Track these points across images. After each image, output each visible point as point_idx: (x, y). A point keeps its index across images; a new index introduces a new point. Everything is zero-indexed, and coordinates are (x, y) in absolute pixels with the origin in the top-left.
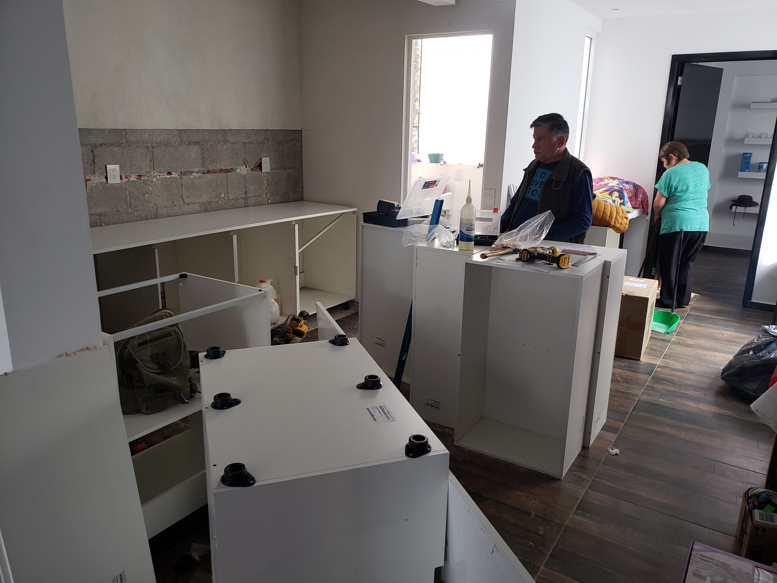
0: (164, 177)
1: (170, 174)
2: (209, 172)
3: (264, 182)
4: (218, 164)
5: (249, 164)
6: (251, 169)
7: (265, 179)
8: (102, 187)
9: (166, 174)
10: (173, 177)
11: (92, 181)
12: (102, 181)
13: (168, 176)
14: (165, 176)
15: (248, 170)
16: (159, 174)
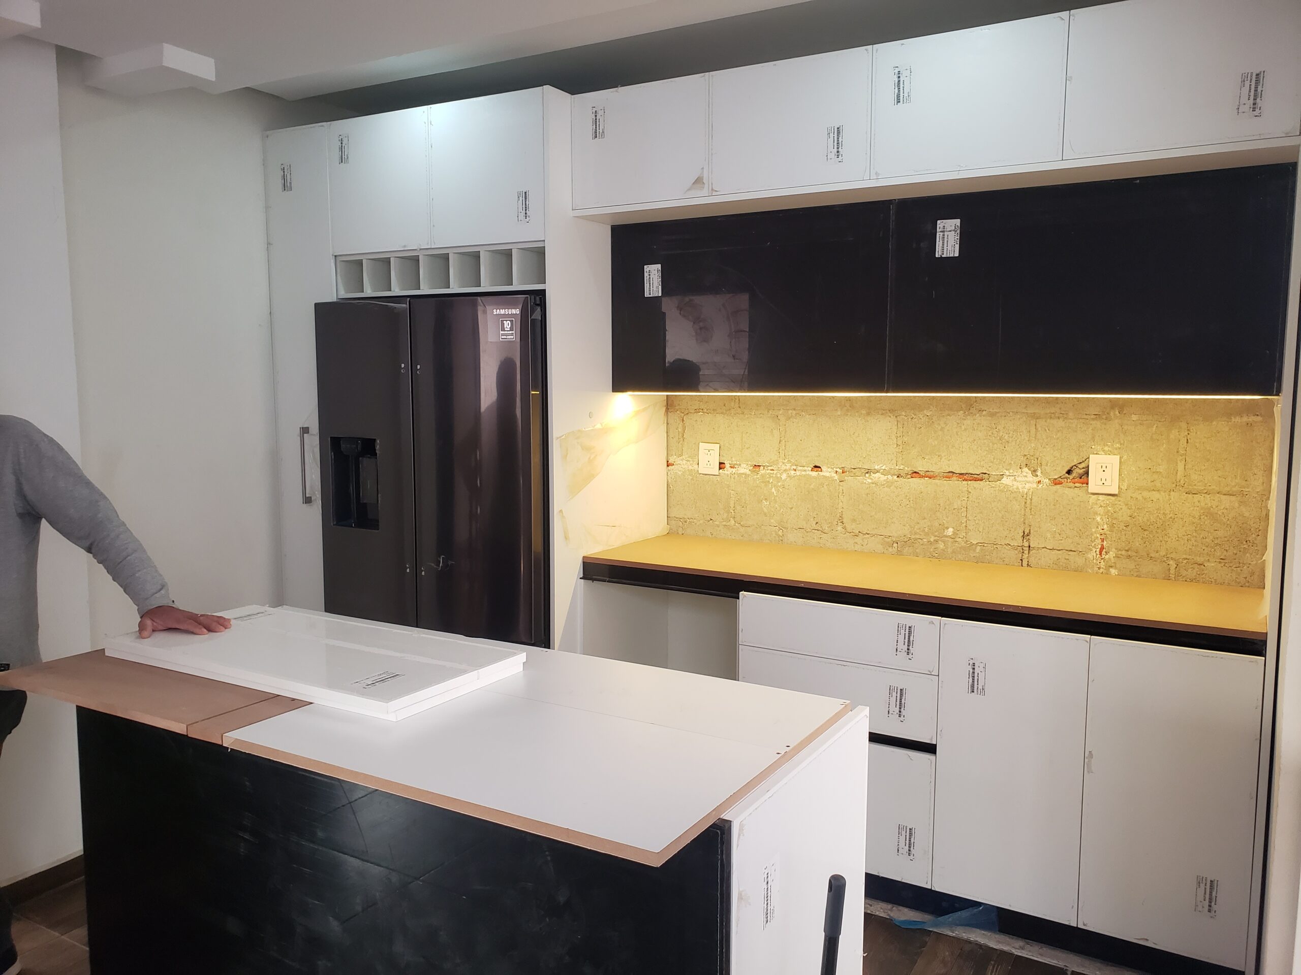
0: (803, 473)
1: (820, 470)
2: (915, 473)
3: (1098, 519)
4: (943, 459)
5: (1043, 467)
6: (1049, 479)
7: (1101, 511)
8: (691, 478)
9: (810, 469)
10: (823, 476)
11: (676, 466)
12: (692, 468)
13: (814, 474)
14: (808, 473)
15: (1039, 482)
16: (795, 467)
